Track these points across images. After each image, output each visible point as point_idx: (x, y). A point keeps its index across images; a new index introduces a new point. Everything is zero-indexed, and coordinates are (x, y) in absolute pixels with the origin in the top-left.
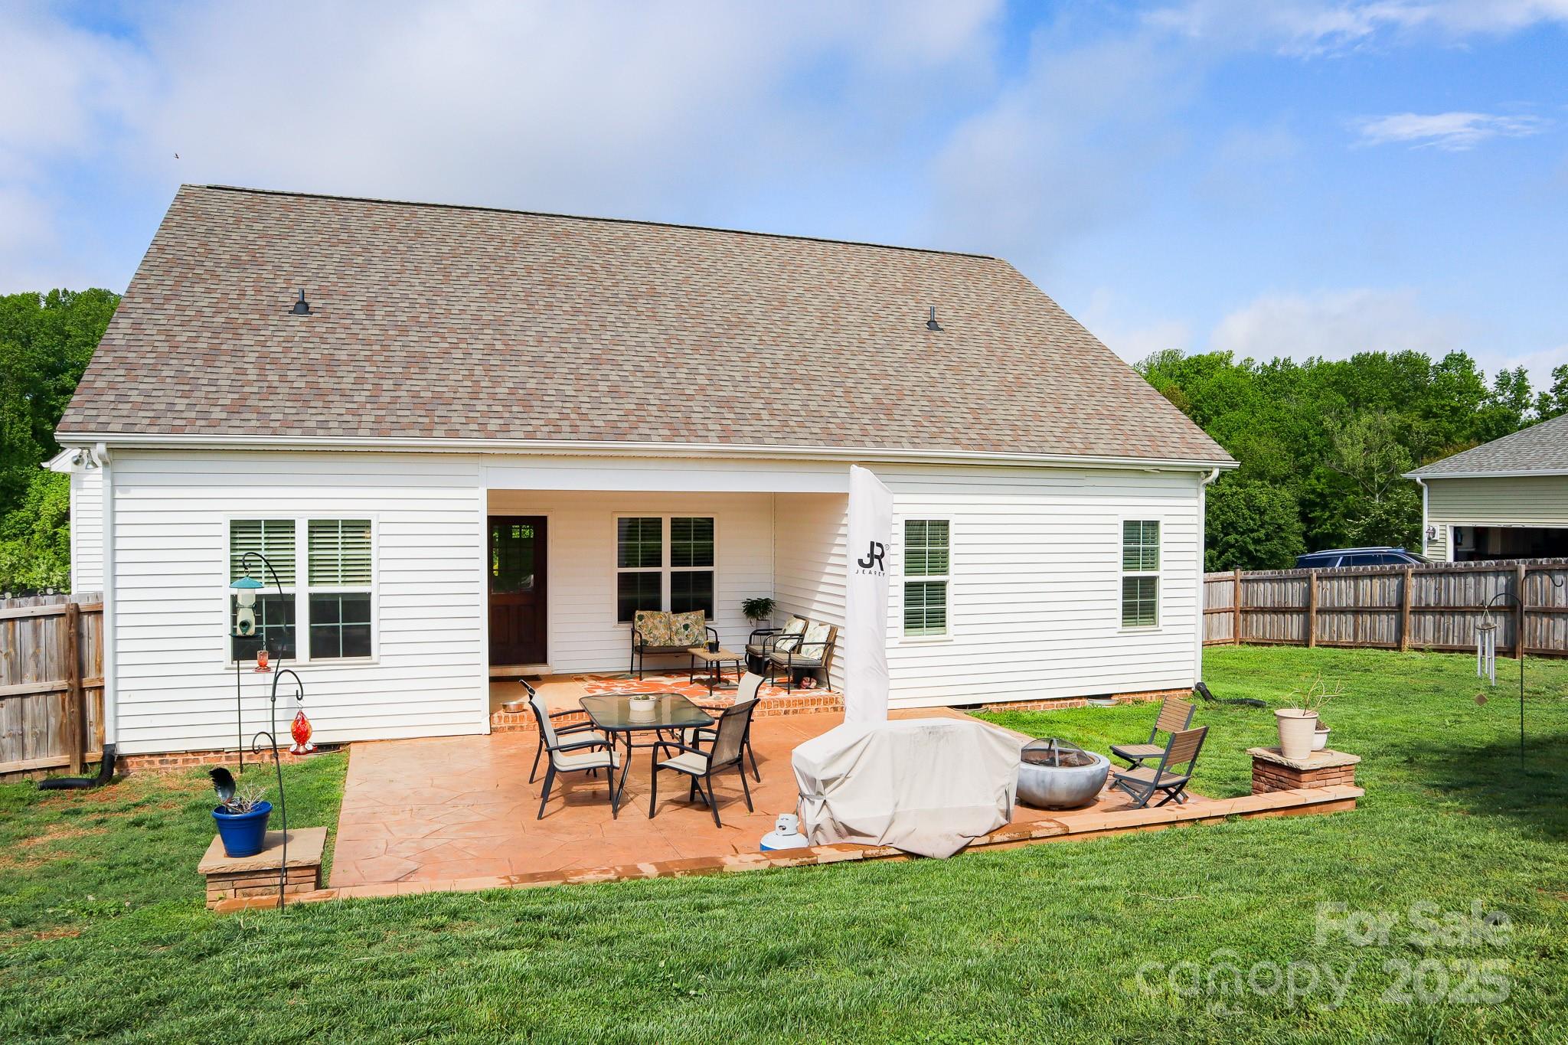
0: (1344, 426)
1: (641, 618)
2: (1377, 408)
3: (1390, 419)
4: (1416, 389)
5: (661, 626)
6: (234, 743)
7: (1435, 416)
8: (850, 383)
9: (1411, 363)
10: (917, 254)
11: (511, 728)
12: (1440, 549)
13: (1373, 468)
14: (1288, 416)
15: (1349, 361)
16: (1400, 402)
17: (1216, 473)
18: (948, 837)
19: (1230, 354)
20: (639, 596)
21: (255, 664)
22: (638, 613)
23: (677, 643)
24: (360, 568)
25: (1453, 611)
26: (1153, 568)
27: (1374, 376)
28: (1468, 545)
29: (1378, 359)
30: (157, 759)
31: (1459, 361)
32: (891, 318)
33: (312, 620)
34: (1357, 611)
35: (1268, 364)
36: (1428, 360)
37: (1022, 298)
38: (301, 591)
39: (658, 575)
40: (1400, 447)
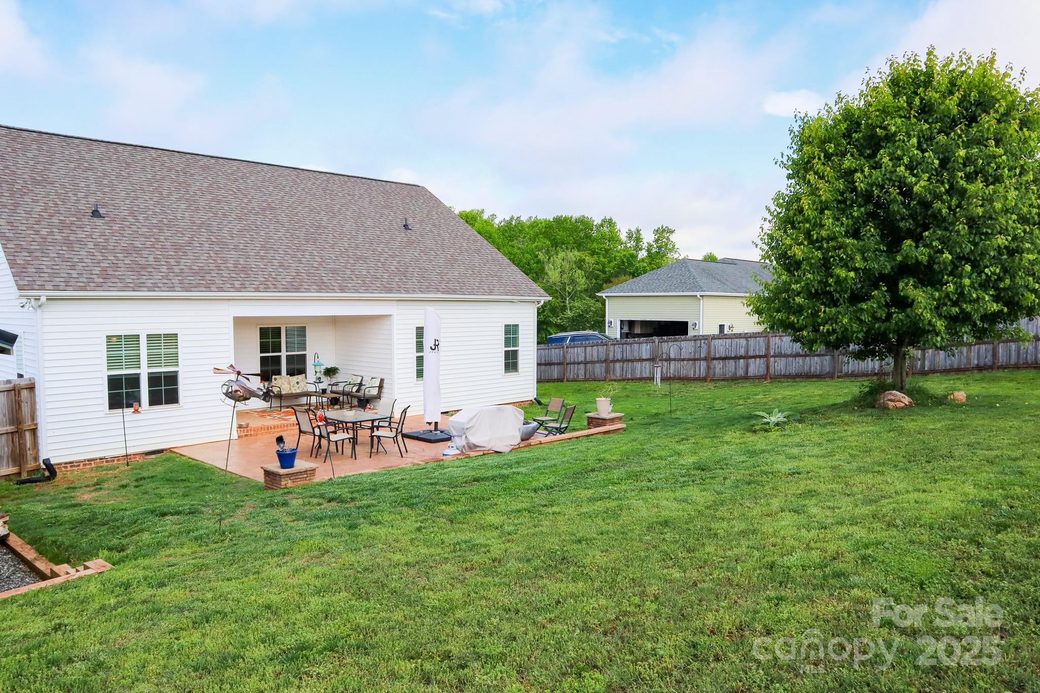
0: (549, 258)
1: (275, 379)
2: (567, 248)
3: (574, 255)
4: (587, 237)
5: (285, 383)
6: (123, 452)
7: (598, 254)
8: (382, 260)
9: (584, 224)
10: (383, 183)
11: (246, 436)
12: (614, 331)
13: (565, 283)
14: (518, 251)
15: (552, 220)
16: (579, 246)
17: (542, 303)
18: (507, 446)
19: (483, 211)
20: (270, 368)
21: (132, 410)
22: (274, 377)
23: (294, 392)
24: (174, 358)
25: (628, 361)
26: (516, 346)
27: (564, 229)
28: (626, 330)
29: (566, 220)
30: (68, 465)
31: (610, 223)
32: (386, 223)
33: (150, 386)
34: (586, 363)
35: (508, 218)
36: (593, 221)
37: (440, 210)
38: (144, 373)
39: (279, 357)
40: (579, 271)
